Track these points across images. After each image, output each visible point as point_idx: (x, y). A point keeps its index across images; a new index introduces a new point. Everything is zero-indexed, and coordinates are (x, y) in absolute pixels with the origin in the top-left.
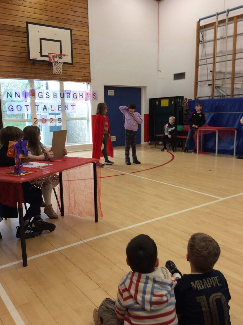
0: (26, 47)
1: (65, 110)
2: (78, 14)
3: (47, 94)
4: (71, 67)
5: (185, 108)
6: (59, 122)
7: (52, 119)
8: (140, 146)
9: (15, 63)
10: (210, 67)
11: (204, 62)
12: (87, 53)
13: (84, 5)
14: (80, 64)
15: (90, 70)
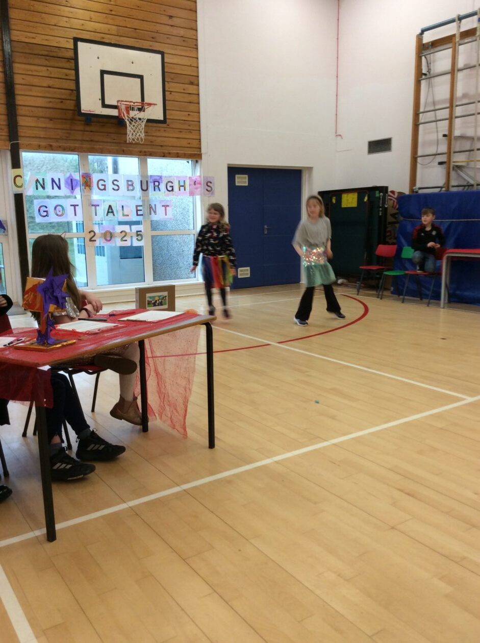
0: (74, 87)
1: (150, 214)
2: (175, 21)
3: (115, 182)
4: (164, 129)
5: (391, 211)
6: (137, 239)
7: (123, 234)
8: (299, 288)
9: (51, 120)
10: (444, 127)
11: (430, 116)
12: (194, 101)
13: (190, 4)
14: (180, 123)
15: (200, 135)
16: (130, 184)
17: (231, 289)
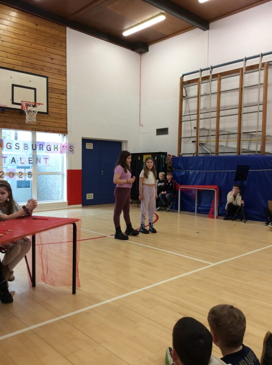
1: (37, 163)
2: (54, 61)
3: (17, 145)
4: (46, 117)
5: (169, 165)
6: (28, 176)
10: (194, 124)
11: (187, 118)
12: (64, 103)
13: (62, 53)
14: (56, 114)
15: (67, 121)
17: (82, 205)
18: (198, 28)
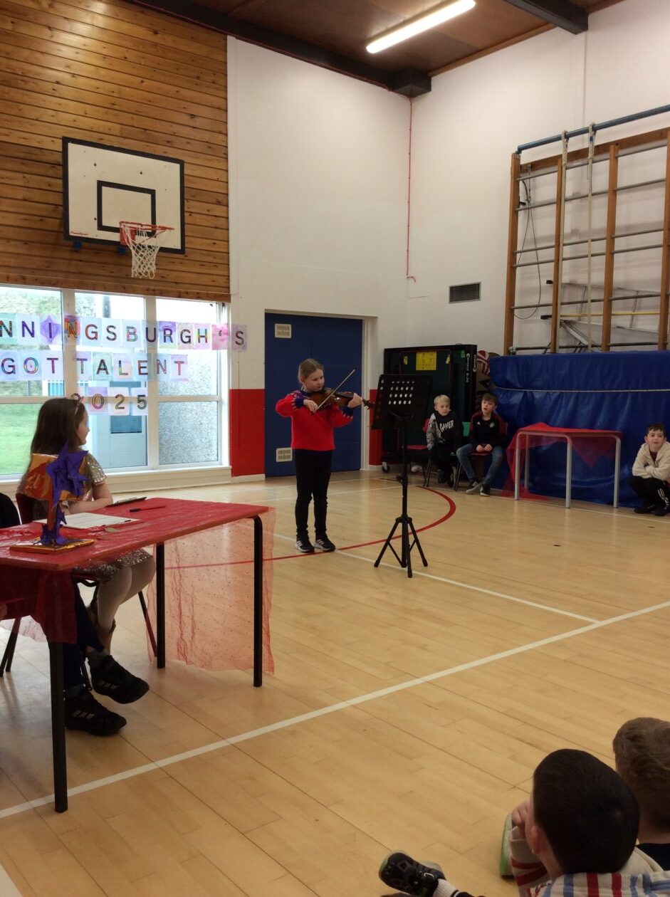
0: (61, 202)
1: (158, 373)
2: (198, 122)
3: (111, 329)
4: (180, 260)
5: (481, 377)
6: (138, 406)
7: (120, 398)
8: (359, 476)
9: (26, 244)
10: (548, 271)
11: (531, 257)
12: (221, 226)
14: (203, 254)
15: (228, 270)
16: (131, 333)
17: (266, 476)
18: (558, 29)
